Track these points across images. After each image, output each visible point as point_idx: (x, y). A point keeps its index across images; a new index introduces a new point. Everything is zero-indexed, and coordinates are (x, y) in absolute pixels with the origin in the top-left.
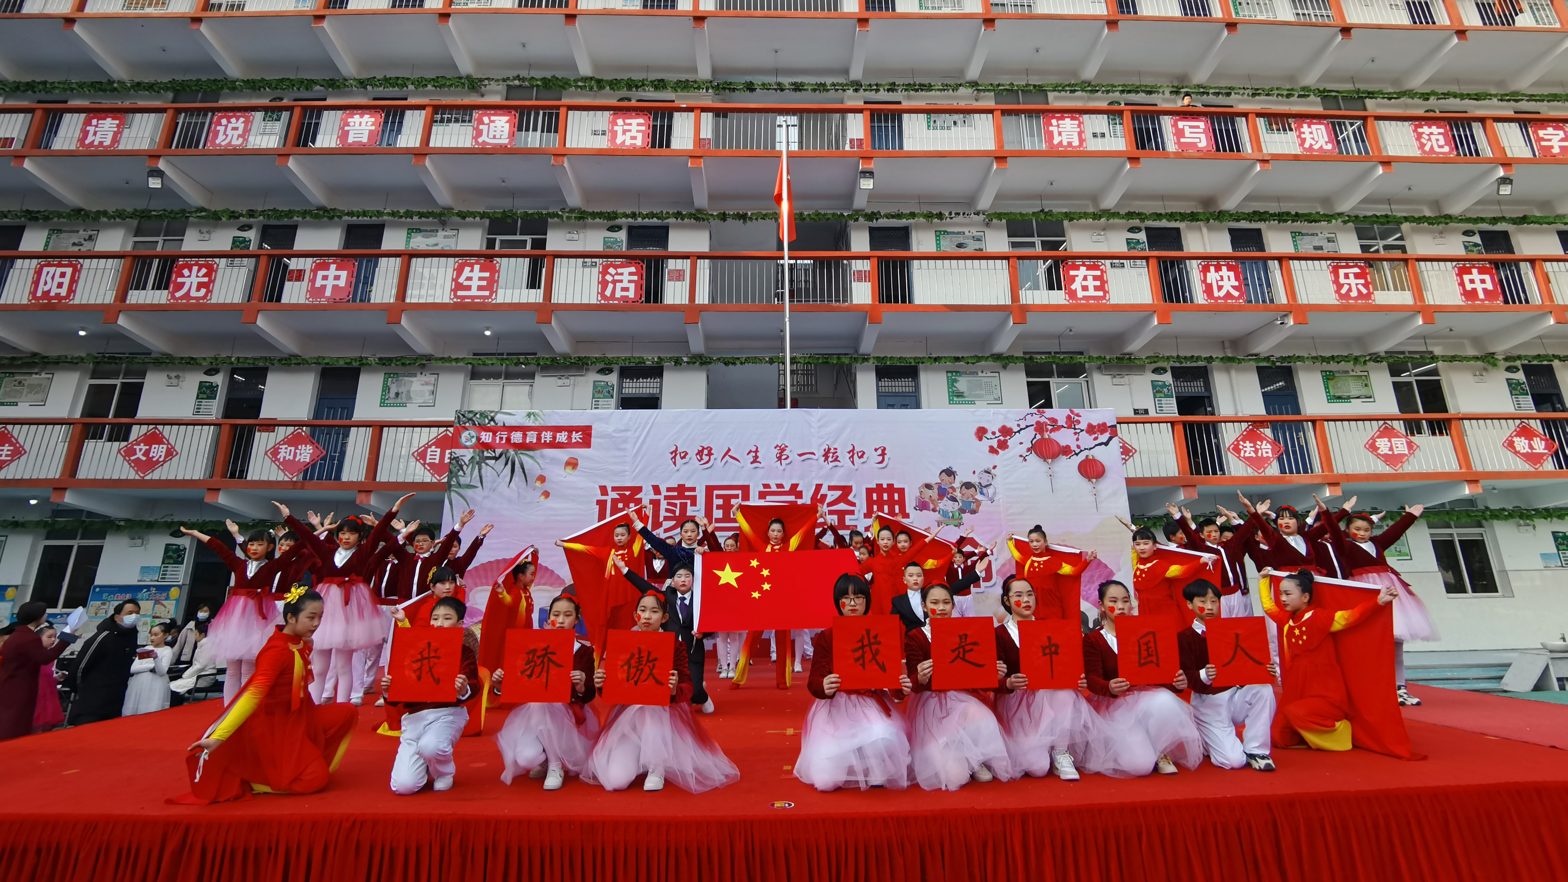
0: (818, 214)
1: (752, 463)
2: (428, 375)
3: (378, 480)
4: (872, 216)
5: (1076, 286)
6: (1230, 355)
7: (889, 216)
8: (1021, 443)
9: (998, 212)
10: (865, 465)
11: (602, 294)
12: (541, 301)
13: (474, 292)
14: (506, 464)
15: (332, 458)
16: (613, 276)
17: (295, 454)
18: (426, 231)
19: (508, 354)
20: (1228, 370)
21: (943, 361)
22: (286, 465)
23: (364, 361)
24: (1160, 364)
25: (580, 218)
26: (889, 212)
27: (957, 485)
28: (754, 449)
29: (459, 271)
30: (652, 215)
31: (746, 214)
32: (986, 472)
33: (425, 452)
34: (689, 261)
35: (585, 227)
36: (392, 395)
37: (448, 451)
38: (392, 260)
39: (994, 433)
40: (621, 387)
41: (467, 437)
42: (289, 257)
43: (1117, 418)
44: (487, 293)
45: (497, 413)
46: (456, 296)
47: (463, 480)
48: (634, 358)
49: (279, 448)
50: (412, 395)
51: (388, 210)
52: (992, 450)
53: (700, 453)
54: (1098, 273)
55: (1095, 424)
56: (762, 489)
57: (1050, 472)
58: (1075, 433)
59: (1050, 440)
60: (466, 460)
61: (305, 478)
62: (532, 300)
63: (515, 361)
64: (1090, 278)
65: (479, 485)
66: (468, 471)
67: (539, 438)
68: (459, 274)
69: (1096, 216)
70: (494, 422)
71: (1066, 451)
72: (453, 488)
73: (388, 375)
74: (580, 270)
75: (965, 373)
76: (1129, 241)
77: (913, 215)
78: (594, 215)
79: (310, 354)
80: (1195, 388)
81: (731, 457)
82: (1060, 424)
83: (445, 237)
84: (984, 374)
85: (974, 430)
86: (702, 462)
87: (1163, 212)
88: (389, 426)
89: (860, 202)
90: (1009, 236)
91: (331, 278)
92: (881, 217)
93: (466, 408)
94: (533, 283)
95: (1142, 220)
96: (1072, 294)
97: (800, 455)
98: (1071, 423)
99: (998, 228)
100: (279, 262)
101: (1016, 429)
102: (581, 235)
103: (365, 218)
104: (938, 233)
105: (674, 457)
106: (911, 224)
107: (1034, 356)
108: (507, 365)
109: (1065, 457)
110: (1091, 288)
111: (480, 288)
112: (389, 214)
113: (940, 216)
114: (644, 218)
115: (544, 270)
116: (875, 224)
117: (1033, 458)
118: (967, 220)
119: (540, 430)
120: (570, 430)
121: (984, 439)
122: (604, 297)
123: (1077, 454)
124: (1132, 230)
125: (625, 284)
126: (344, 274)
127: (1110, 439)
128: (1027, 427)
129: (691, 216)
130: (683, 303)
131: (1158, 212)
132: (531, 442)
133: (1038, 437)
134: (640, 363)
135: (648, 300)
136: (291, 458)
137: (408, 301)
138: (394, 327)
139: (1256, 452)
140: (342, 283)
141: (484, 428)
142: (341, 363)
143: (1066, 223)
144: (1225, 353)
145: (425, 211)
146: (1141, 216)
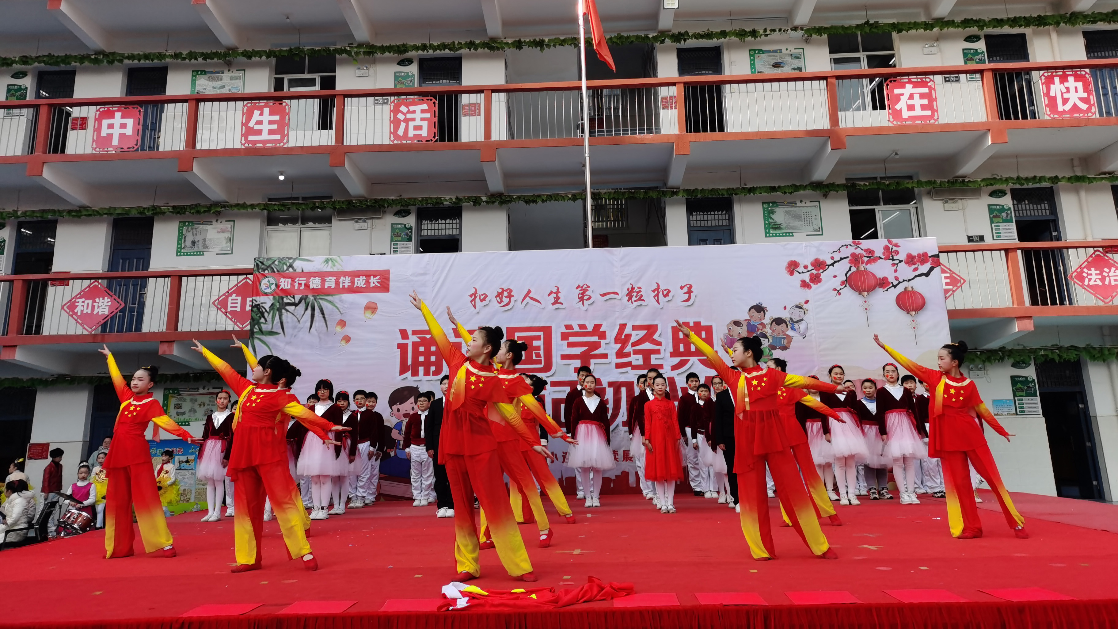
0: (620, 37)
1: (553, 304)
2: (224, 222)
3: (179, 330)
4: (678, 37)
5: (901, 105)
6: (1079, 174)
7: (698, 36)
8: (835, 277)
9: (817, 26)
10: (670, 304)
11: (394, 133)
12: (333, 143)
13: (265, 136)
14: (306, 309)
15: (132, 310)
16: (405, 114)
17: (93, 307)
18: (212, 72)
19: (304, 198)
20: (1077, 191)
21: (758, 190)
22: (84, 319)
23: (158, 210)
24: (997, 187)
25: (369, 53)
26: (697, 31)
27: (767, 321)
28: (555, 290)
29: (249, 115)
30: (443, 46)
31: (543, 41)
32: (799, 307)
33: (225, 301)
34: (483, 95)
35: (374, 62)
36: (189, 243)
37: (249, 299)
38: (179, 105)
39: (806, 267)
40: (419, 230)
41: (267, 284)
42: (72, 105)
43: (939, 247)
44: (278, 137)
45: (295, 259)
46: (246, 139)
47: (264, 327)
48: (431, 198)
49: (75, 302)
50: (208, 243)
51: (170, 52)
52: (804, 285)
53: (500, 295)
54: (926, 90)
55: (914, 254)
56: (564, 330)
57: (866, 306)
58: (894, 265)
59: (865, 271)
60: (267, 306)
61: (104, 330)
62: (324, 143)
63: (311, 205)
64: (917, 97)
65: (280, 331)
66: (269, 318)
67: (337, 283)
68: (249, 119)
69: (928, 26)
70: (293, 268)
71: (883, 283)
72: (256, 336)
73: (182, 224)
74: (371, 108)
75: (783, 204)
76: (966, 52)
77: (724, 34)
78: (384, 49)
79: (100, 205)
80: (1041, 211)
81: (531, 298)
82: (877, 255)
83: (232, 78)
84: (803, 204)
85: (785, 264)
86: (503, 304)
87: (1004, 17)
88: (188, 276)
89: (665, 23)
90: (830, 52)
91: (117, 126)
92: (689, 37)
93: (264, 256)
94: (324, 124)
95: (981, 28)
96: (897, 114)
97: (601, 295)
98: (889, 254)
99: (819, 44)
100: (61, 112)
101: (829, 262)
102: (371, 71)
103: (147, 61)
104: (752, 53)
105: (474, 300)
106: (723, 43)
107: (858, 183)
108: (303, 209)
109: (881, 290)
110: (918, 108)
111: (271, 132)
112: (171, 56)
113: (754, 33)
114: (435, 50)
115: (335, 109)
116: (682, 45)
117: (847, 291)
118: (784, 36)
119: (337, 275)
120: (368, 275)
121: (796, 273)
122: (396, 136)
123: (895, 286)
124: (969, 39)
125: (418, 123)
126: (130, 122)
127: (931, 269)
128: (841, 259)
129: (485, 45)
130: (479, 140)
131: (999, 17)
132: (329, 287)
133: (854, 269)
134: (436, 203)
135: (442, 139)
136: (89, 311)
137: (198, 147)
138: (186, 175)
139: (1103, 279)
140: (129, 131)
141: (281, 274)
142: (134, 213)
143: (894, 34)
144: (1074, 171)
145: (209, 52)
146: (980, 24)
